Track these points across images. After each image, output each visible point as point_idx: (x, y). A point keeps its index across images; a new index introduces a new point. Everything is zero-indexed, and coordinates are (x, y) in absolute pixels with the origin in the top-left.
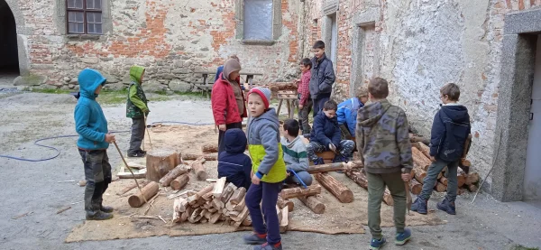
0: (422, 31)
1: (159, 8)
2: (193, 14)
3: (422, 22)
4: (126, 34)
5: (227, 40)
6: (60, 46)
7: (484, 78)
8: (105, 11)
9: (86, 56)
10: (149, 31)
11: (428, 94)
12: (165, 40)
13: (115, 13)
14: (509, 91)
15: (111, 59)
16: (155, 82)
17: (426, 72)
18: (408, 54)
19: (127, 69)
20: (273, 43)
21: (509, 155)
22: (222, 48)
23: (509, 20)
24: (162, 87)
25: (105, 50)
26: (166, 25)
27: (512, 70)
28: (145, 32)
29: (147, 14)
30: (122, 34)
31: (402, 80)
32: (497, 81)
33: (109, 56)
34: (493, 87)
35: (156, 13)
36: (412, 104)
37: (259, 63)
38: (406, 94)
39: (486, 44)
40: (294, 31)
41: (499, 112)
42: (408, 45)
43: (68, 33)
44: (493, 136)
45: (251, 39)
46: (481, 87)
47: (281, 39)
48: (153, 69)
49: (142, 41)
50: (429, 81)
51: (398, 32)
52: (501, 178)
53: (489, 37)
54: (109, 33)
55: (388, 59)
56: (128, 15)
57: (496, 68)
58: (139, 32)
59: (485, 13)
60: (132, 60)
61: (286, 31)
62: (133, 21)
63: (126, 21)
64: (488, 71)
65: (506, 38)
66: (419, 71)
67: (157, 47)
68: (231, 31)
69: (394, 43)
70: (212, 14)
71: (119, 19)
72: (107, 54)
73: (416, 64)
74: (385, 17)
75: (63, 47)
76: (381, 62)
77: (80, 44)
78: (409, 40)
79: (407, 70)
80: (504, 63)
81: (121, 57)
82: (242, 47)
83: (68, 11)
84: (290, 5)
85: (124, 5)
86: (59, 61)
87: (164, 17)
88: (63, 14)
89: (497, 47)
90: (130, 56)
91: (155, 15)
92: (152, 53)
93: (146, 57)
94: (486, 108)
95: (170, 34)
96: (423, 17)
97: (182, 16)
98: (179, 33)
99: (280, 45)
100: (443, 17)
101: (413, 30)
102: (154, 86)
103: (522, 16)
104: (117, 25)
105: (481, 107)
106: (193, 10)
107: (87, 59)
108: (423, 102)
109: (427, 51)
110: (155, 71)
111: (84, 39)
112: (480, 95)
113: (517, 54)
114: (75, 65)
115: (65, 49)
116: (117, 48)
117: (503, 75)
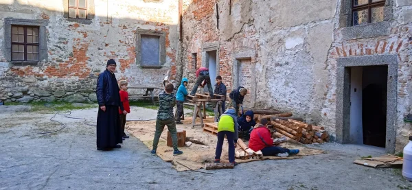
0: (287, 63)
1: (82, 43)
2: (107, 47)
3: (286, 59)
4: (58, 61)
5: (130, 65)
6: (6, 69)
7: (327, 87)
8: (42, 45)
9: (26, 77)
10: (75, 59)
11: (293, 96)
12: (86, 65)
13: (50, 46)
14: (342, 93)
15: (46, 79)
16: (79, 95)
17: (290, 85)
18: (278, 75)
19: (58, 86)
20: (161, 67)
21: (344, 122)
22: (127, 70)
23: (339, 61)
24: (84, 98)
25: (41, 73)
26: (88, 55)
27: (343, 83)
28: (72, 60)
29: (74, 47)
30: (55, 61)
31: (274, 89)
32: (335, 88)
33: (44, 77)
34: (333, 91)
35: (81, 47)
36: (282, 101)
37: (152, 81)
38: (277, 96)
39: (327, 71)
40: (174, 60)
41: (337, 102)
42: (277, 71)
43: (12, 60)
44: (334, 114)
45: (146, 65)
46: (326, 91)
47: (165, 65)
48: (78, 86)
49: (70, 66)
50: (293, 89)
51: (269, 63)
52: (341, 133)
53: (329, 68)
54: (45, 60)
55: (263, 78)
56: (59, 47)
57: (334, 82)
58: (68, 60)
59: (326, 57)
60: (62, 79)
61: (169, 60)
62: (63, 52)
63: (58, 52)
64: (330, 84)
65: (338, 69)
66: (286, 84)
67: (81, 70)
68: (133, 59)
69: (267, 69)
70: (120, 48)
71: (53, 50)
72: (43, 75)
73: (284, 80)
74: (259, 55)
75: (8, 70)
76: (257, 80)
77: (22, 68)
78: (278, 68)
79: (277, 84)
80: (338, 80)
81: (53, 78)
82: (140, 70)
83: (13, 43)
84: (171, 43)
85: (57, 41)
86: (4, 81)
87: (87, 50)
88: (9, 46)
89: (334, 73)
90: (60, 76)
91: (80, 48)
92: (77, 75)
93: (73, 78)
94: (330, 101)
95: (91, 61)
96: (287, 57)
97: (99, 49)
98: (97, 60)
99: (165, 68)
100: (300, 58)
101: (280, 63)
102: (79, 98)
103: (346, 59)
104: (51, 54)
105: (326, 101)
106: (107, 45)
107: (27, 79)
108: (290, 100)
109: (291, 74)
110: (79, 87)
111: (25, 64)
112: (325, 95)
113: (345, 76)
114: (17, 84)
115: (10, 72)
116: (51, 72)
117: (338, 85)
